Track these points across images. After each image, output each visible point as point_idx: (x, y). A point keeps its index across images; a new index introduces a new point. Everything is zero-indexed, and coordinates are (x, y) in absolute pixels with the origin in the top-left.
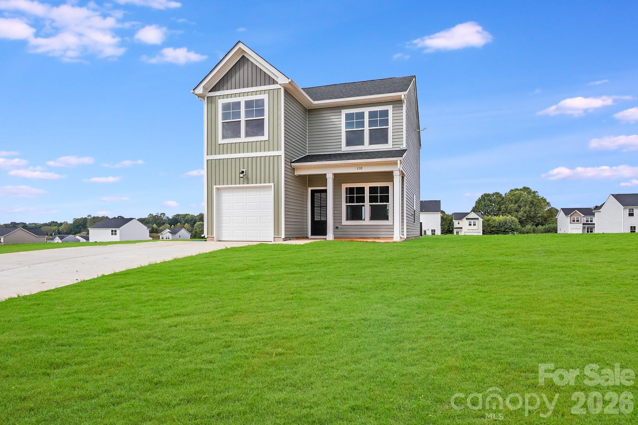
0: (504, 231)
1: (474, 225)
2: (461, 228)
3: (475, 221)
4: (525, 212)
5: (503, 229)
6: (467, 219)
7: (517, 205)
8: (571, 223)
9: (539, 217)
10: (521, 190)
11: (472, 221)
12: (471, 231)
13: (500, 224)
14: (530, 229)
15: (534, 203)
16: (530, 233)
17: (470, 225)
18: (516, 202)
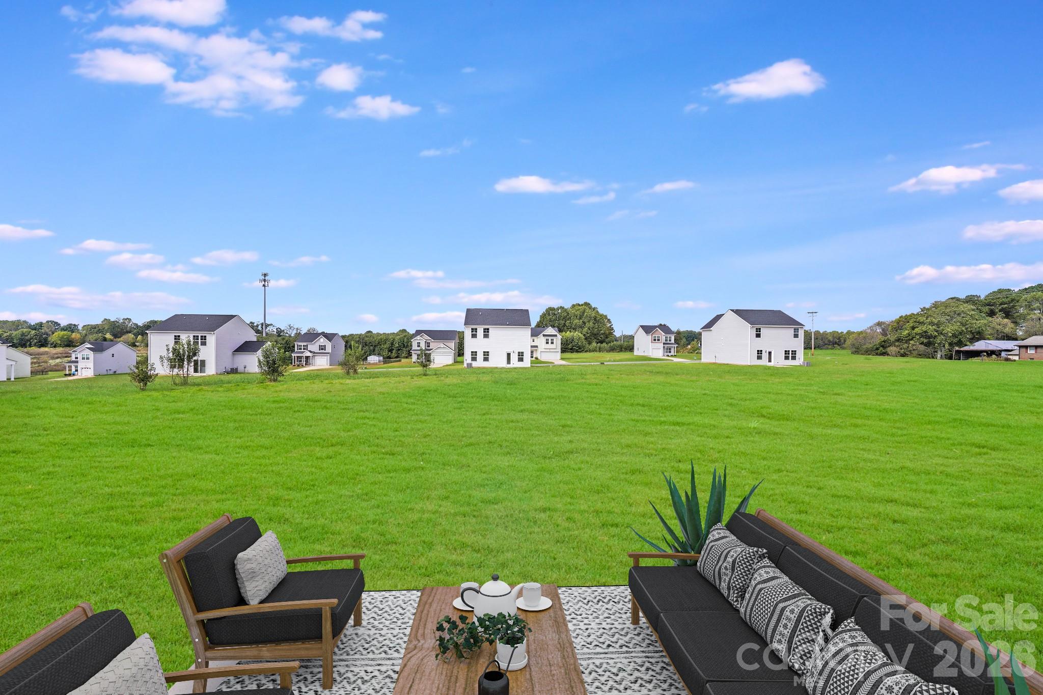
0: (571, 349)
1: (552, 343)
2: (537, 347)
3: (552, 338)
4: (589, 329)
5: (570, 346)
6: (544, 335)
7: (581, 321)
8: (652, 342)
9: (602, 334)
10: (582, 305)
11: (550, 338)
12: (548, 350)
13: (567, 340)
14: (596, 347)
15: (598, 319)
16: (596, 351)
17: (547, 343)
18: (580, 318)
